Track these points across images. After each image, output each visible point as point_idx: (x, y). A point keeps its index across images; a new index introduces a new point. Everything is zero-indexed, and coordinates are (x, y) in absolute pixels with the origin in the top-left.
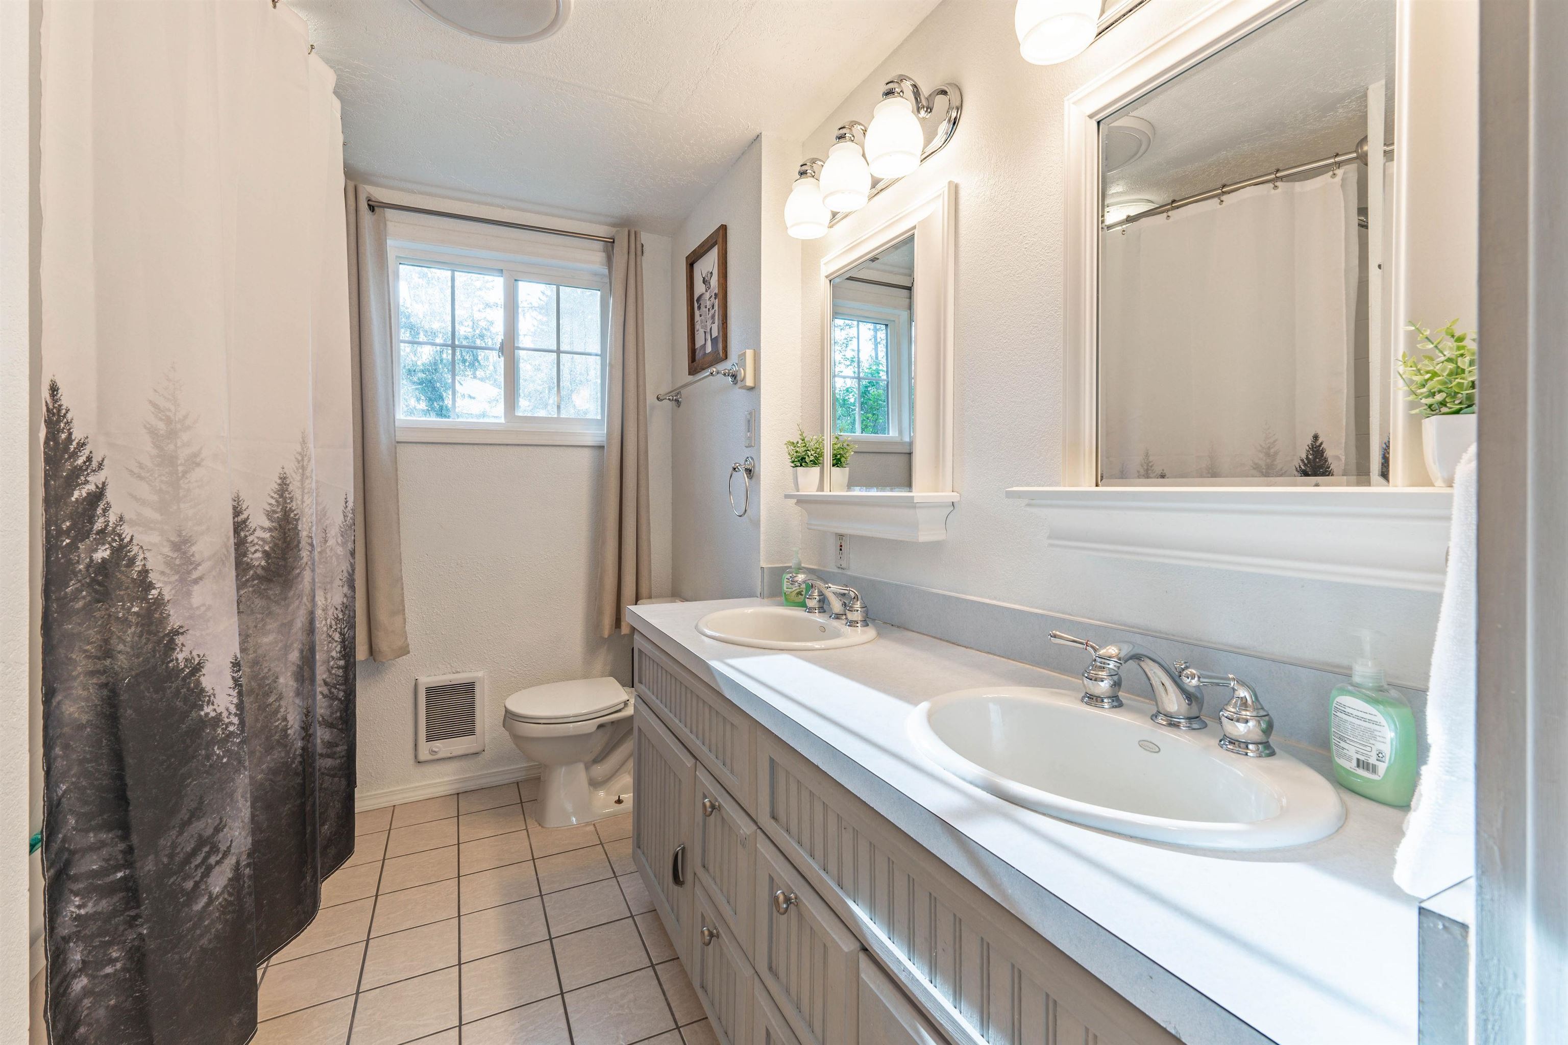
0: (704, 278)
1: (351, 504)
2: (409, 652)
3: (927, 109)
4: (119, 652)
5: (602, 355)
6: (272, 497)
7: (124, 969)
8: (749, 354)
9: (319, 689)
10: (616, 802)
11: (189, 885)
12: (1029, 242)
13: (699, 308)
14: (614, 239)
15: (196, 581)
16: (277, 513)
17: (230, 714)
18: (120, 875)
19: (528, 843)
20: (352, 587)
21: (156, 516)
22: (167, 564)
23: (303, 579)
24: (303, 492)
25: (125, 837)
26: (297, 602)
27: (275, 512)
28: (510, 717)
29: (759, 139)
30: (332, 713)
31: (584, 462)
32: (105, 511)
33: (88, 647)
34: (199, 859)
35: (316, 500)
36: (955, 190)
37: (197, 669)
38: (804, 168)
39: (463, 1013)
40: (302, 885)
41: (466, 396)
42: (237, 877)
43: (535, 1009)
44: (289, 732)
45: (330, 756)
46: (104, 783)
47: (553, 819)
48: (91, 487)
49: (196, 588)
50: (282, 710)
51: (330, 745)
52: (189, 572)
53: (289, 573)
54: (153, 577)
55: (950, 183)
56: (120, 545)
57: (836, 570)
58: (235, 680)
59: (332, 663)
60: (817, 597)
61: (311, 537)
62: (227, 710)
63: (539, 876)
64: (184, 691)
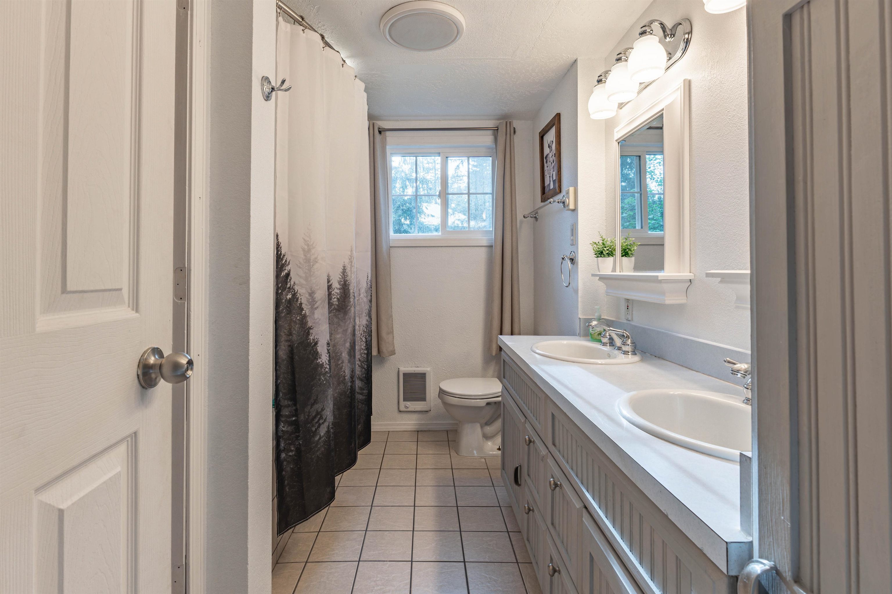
0: (549, 145)
1: (369, 278)
2: (395, 354)
3: (671, 35)
4: (294, 334)
5: (492, 194)
6: (340, 275)
7: (295, 455)
8: (572, 189)
9: (357, 363)
10: (497, 449)
11: (314, 429)
12: (731, 115)
13: (547, 162)
14: (498, 128)
15: (316, 309)
16: (342, 282)
17: (326, 364)
18: (294, 419)
19: (450, 461)
20: (370, 317)
21: (304, 282)
22: (307, 301)
23: (351, 311)
24: (351, 273)
25: (295, 405)
26: (349, 321)
27: (341, 281)
28: (442, 393)
29: (576, 62)
30: (362, 374)
31: (482, 255)
32: (290, 280)
33: (285, 331)
34: (316, 420)
35: (356, 276)
36: (688, 84)
37: (316, 343)
38: (600, 78)
39: (415, 526)
40: (350, 447)
41: (430, 215)
42: (328, 432)
43: (448, 534)
44: (346, 378)
45: (361, 394)
46: (290, 382)
47: (464, 451)
48: (286, 271)
49: (316, 311)
50: (343, 368)
51: (361, 389)
52: (314, 305)
53: (346, 308)
54: (303, 306)
55: (684, 80)
56: (294, 293)
57: (625, 321)
58: (328, 350)
59: (362, 351)
60: (608, 337)
61: (354, 293)
62: (325, 362)
63: (454, 477)
64: (312, 351)
